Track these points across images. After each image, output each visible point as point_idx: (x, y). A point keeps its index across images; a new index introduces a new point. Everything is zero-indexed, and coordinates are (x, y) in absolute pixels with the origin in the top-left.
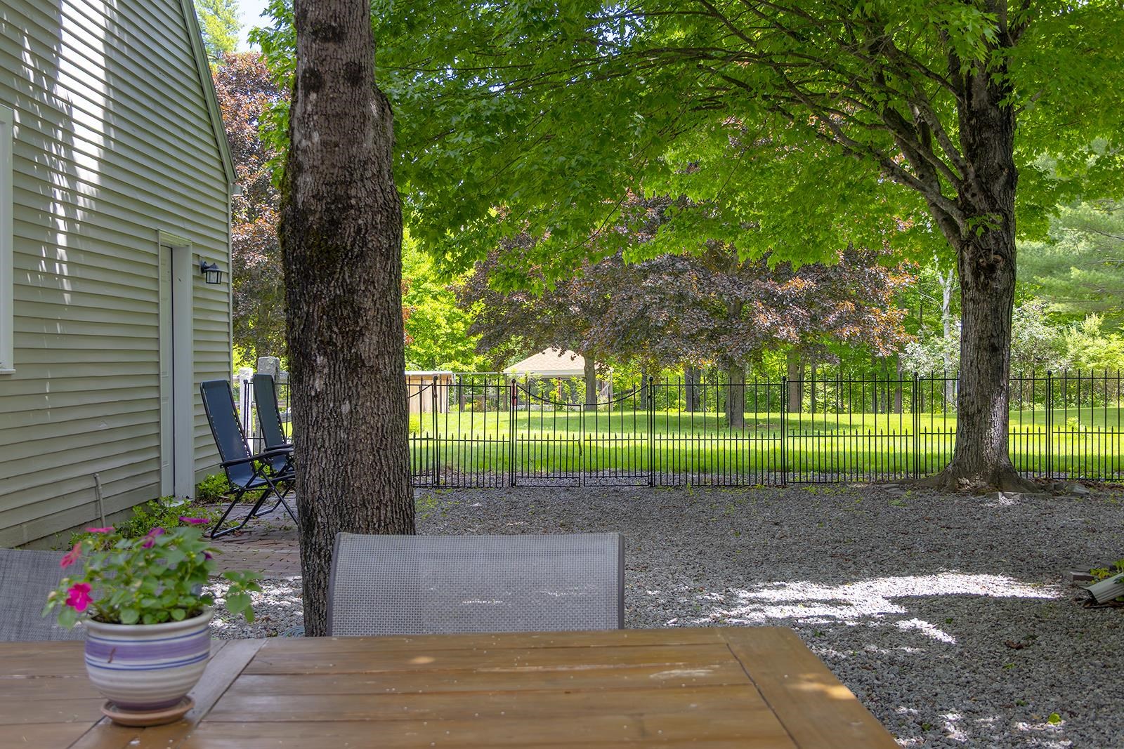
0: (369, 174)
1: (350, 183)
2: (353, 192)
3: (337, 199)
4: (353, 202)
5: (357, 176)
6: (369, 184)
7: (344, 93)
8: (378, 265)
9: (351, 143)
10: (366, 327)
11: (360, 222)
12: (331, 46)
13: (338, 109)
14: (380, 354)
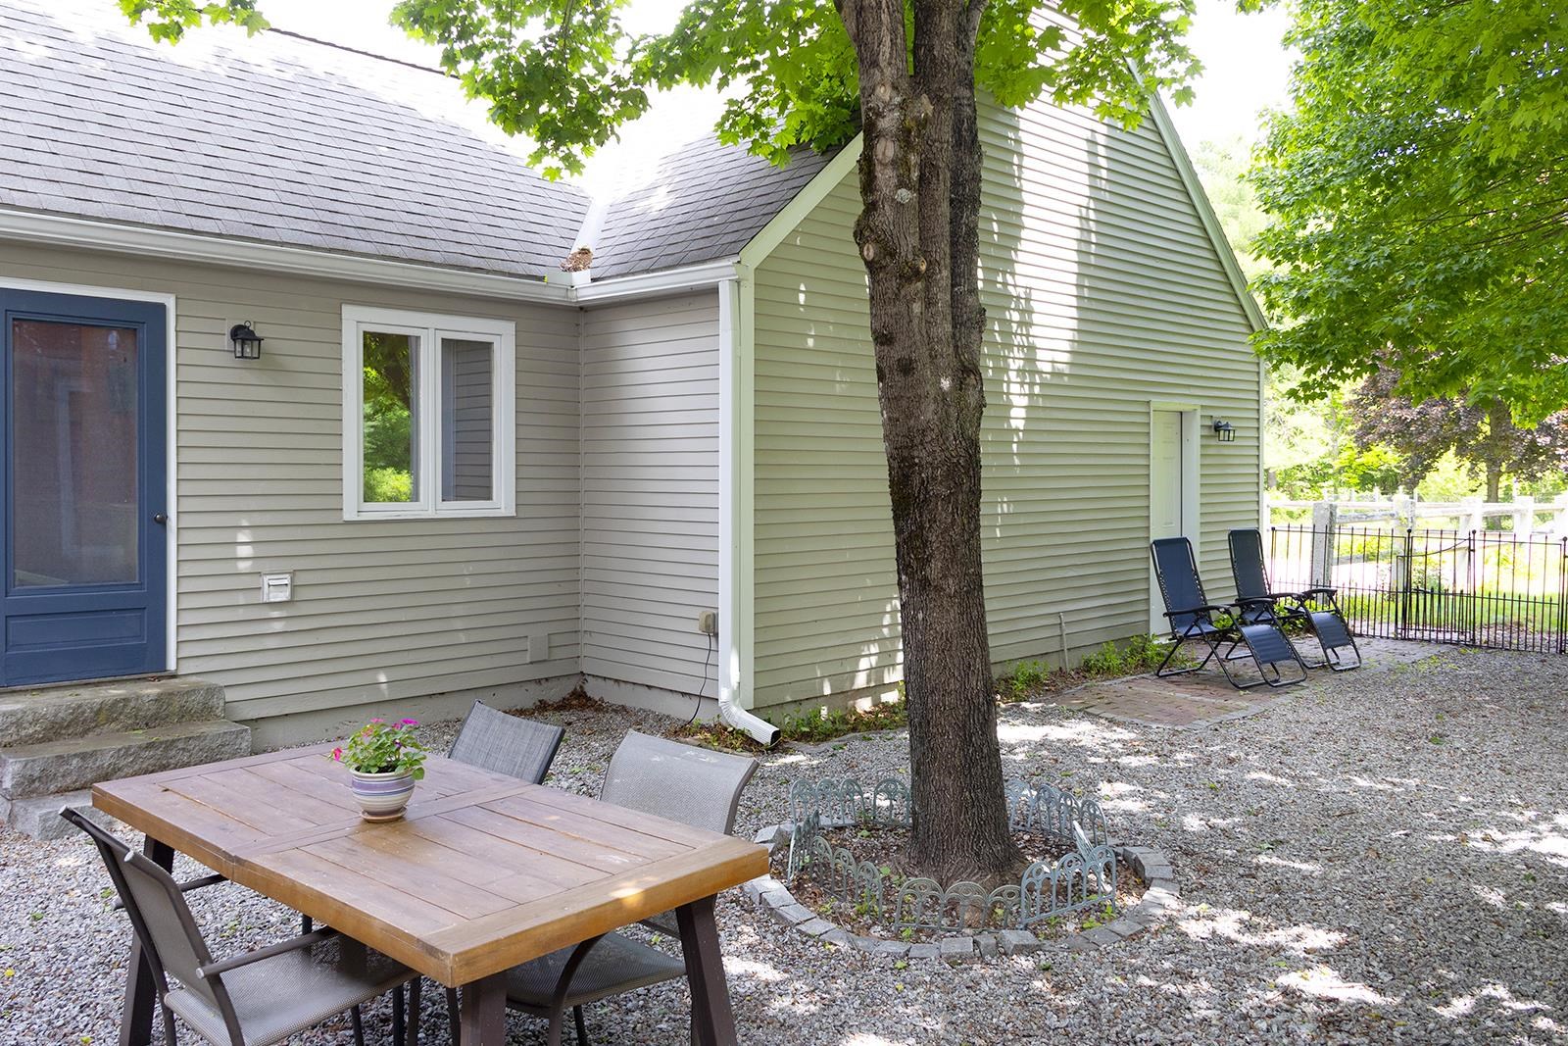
0: (928, 439)
1: (912, 447)
2: (916, 453)
3: (903, 459)
4: (917, 461)
5: (917, 441)
6: (929, 447)
7: (899, 381)
8: (940, 508)
9: (908, 417)
10: (931, 555)
11: (923, 475)
12: (886, 348)
13: (896, 394)
14: (945, 577)
